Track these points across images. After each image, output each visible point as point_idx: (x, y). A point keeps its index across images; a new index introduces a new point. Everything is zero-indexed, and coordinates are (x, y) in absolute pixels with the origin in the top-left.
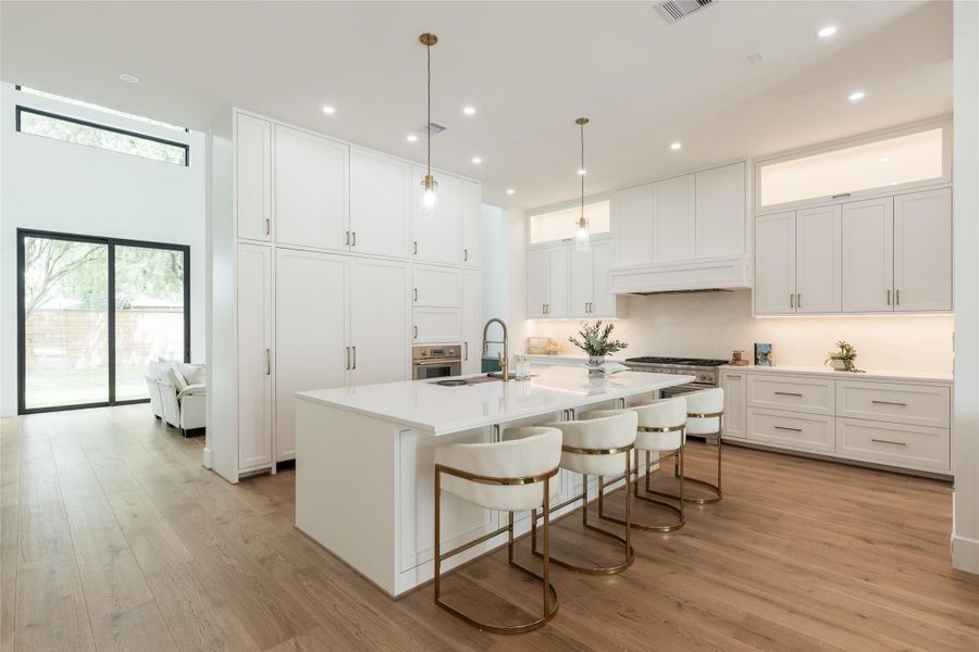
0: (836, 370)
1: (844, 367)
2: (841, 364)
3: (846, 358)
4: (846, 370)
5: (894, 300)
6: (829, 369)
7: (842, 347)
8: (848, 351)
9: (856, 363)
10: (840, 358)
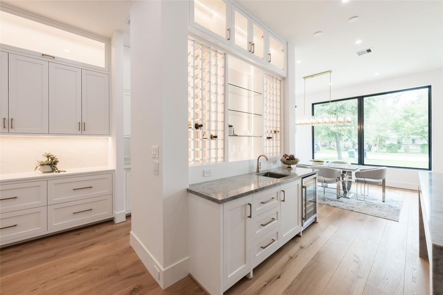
0: (44, 172)
1: (51, 170)
2: (49, 168)
3: (52, 164)
4: (53, 172)
5: (82, 129)
6: (38, 173)
7: (48, 157)
8: (52, 159)
9: (58, 166)
10: (47, 164)
